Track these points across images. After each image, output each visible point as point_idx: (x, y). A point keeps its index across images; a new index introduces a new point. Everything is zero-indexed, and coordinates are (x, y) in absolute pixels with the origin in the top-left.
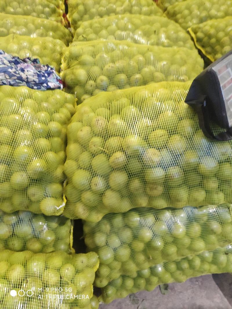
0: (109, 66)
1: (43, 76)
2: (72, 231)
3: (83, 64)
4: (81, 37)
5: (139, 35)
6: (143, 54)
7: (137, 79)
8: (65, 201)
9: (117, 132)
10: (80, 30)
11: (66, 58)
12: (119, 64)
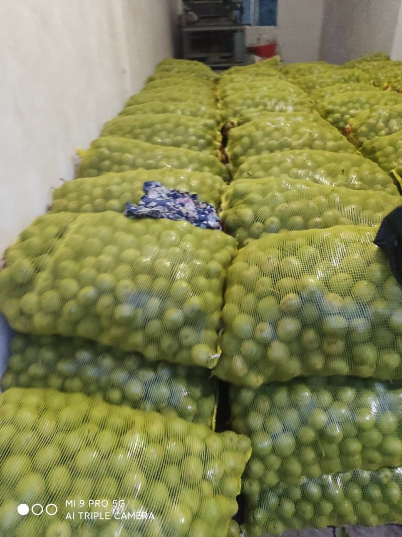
0: (282, 206)
1: (203, 213)
2: (215, 411)
3: (250, 203)
4: (245, 174)
5: (321, 176)
6: (327, 196)
7: (316, 222)
8: (220, 351)
9: (292, 272)
10: (244, 166)
11: (229, 197)
12: (295, 205)
